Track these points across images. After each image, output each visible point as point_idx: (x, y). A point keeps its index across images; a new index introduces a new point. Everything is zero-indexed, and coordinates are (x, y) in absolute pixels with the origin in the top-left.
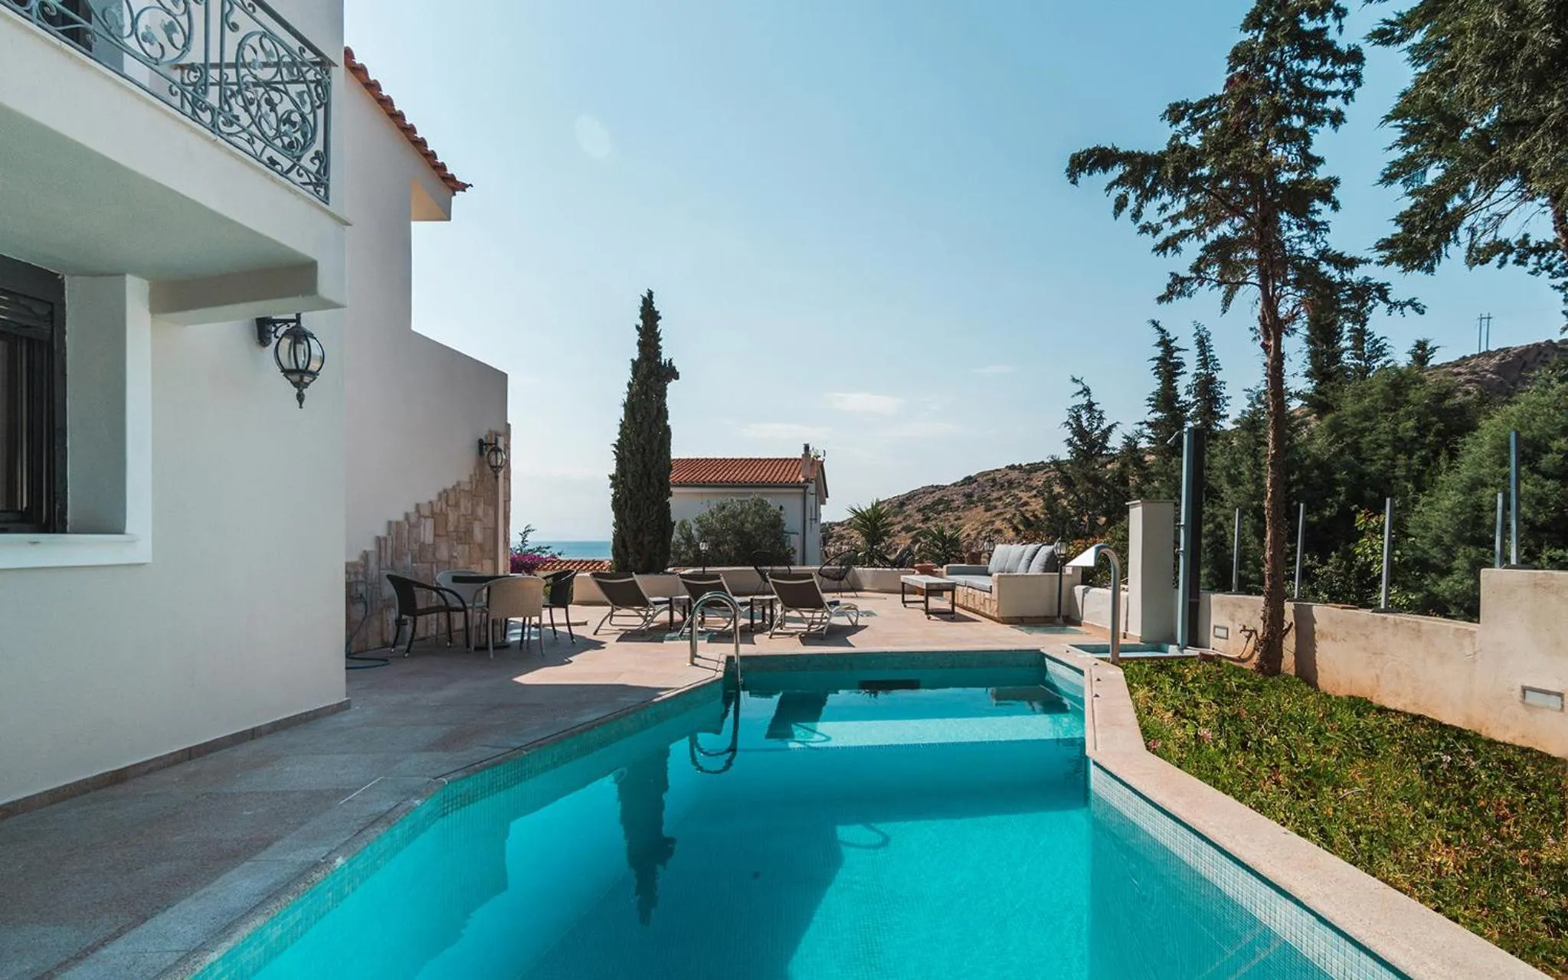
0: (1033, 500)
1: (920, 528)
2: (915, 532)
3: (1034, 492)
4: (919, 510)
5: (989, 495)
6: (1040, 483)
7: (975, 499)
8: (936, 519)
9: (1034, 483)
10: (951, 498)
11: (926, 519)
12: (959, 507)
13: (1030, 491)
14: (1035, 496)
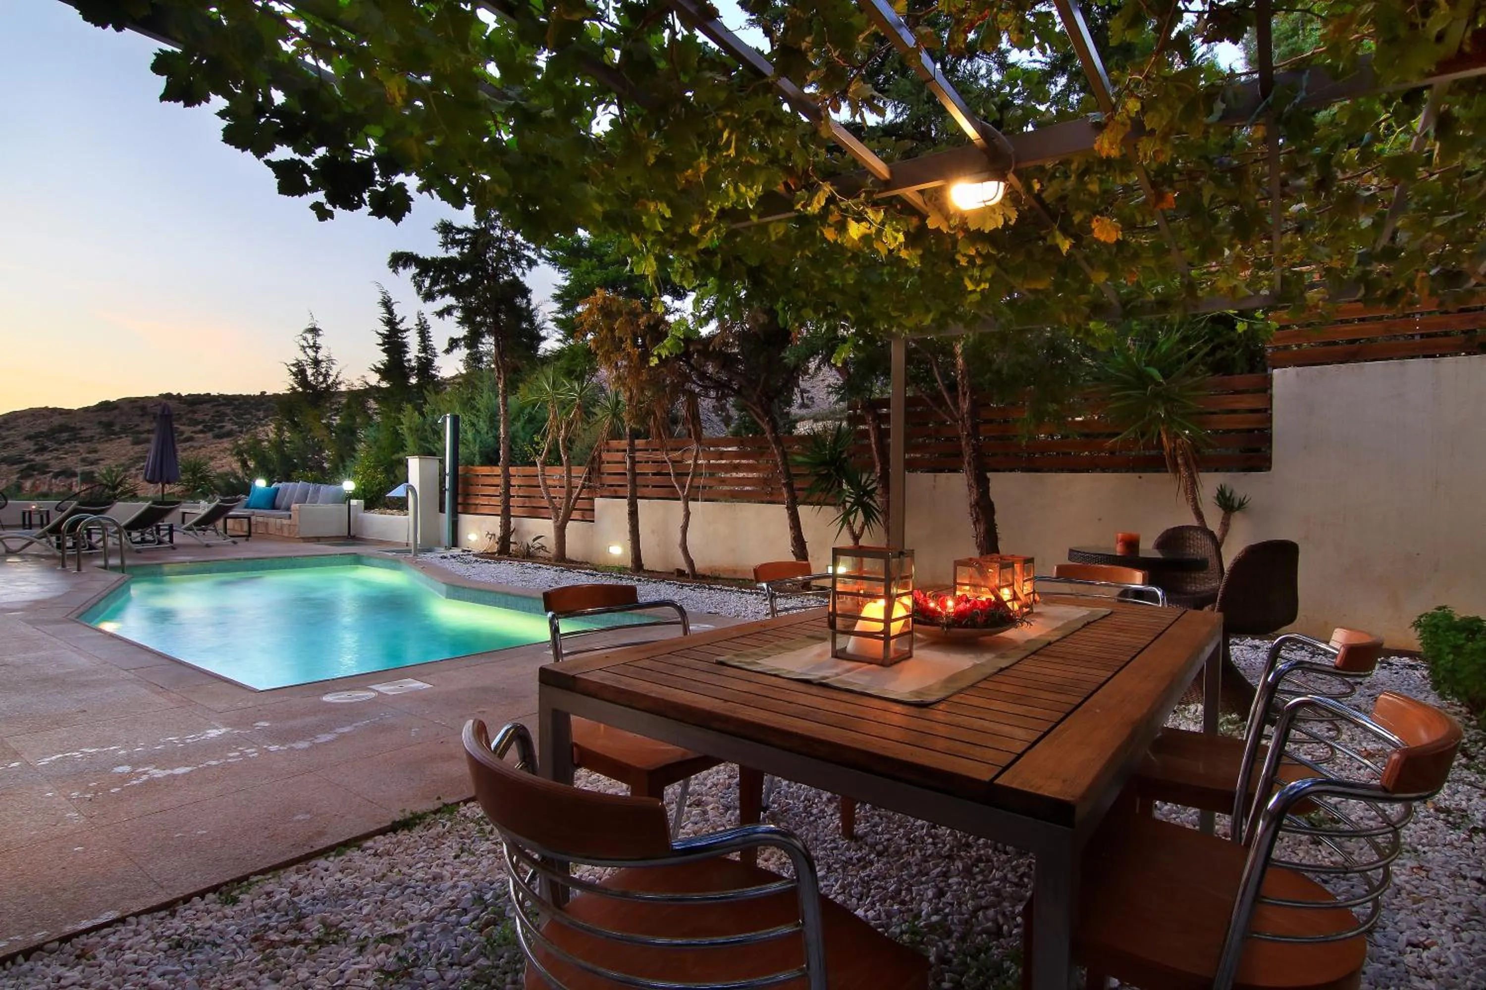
0: (201, 435)
1: (32, 460)
2: (25, 465)
3: (200, 427)
4: (29, 438)
5: (137, 425)
6: (207, 418)
7: (117, 428)
8: (57, 450)
9: (199, 416)
10: (78, 425)
11: (42, 450)
12: (92, 437)
13: (194, 426)
14: (201, 432)
